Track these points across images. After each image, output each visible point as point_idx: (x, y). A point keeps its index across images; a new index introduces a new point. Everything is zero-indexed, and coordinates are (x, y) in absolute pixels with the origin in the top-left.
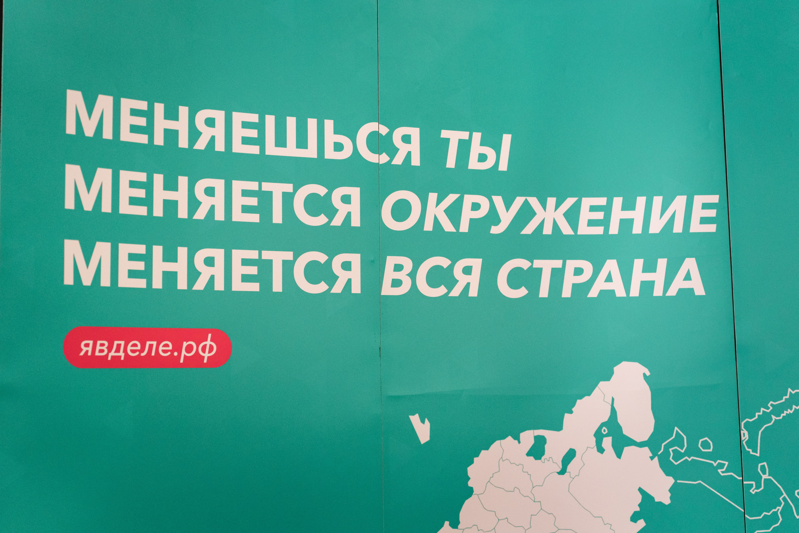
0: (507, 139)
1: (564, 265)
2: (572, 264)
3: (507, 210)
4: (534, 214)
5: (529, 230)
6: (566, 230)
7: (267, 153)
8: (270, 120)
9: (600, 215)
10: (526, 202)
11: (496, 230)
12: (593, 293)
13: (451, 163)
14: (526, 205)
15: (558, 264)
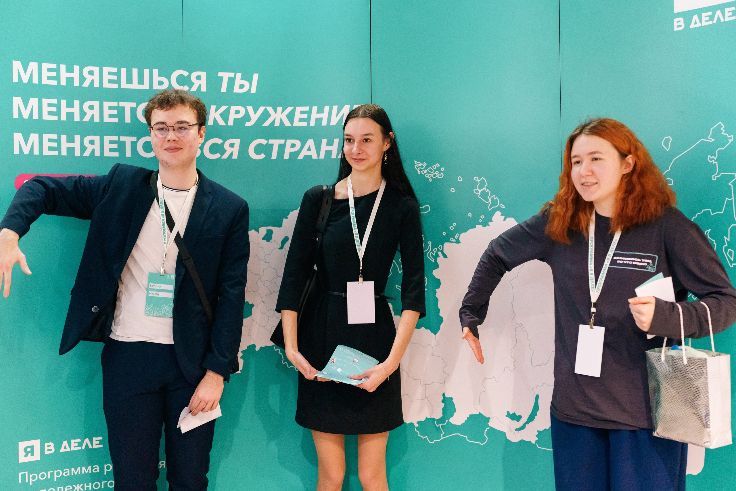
0: (256, 76)
1: (285, 142)
2: (289, 142)
3: (255, 113)
4: (270, 116)
5: (267, 124)
6: (287, 124)
7: (122, 87)
8: (124, 71)
9: (305, 116)
10: (266, 109)
11: (248, 124)
12: (301, 157)
13: (224, 89)
14: (266, 111)
15: (282, 141)
